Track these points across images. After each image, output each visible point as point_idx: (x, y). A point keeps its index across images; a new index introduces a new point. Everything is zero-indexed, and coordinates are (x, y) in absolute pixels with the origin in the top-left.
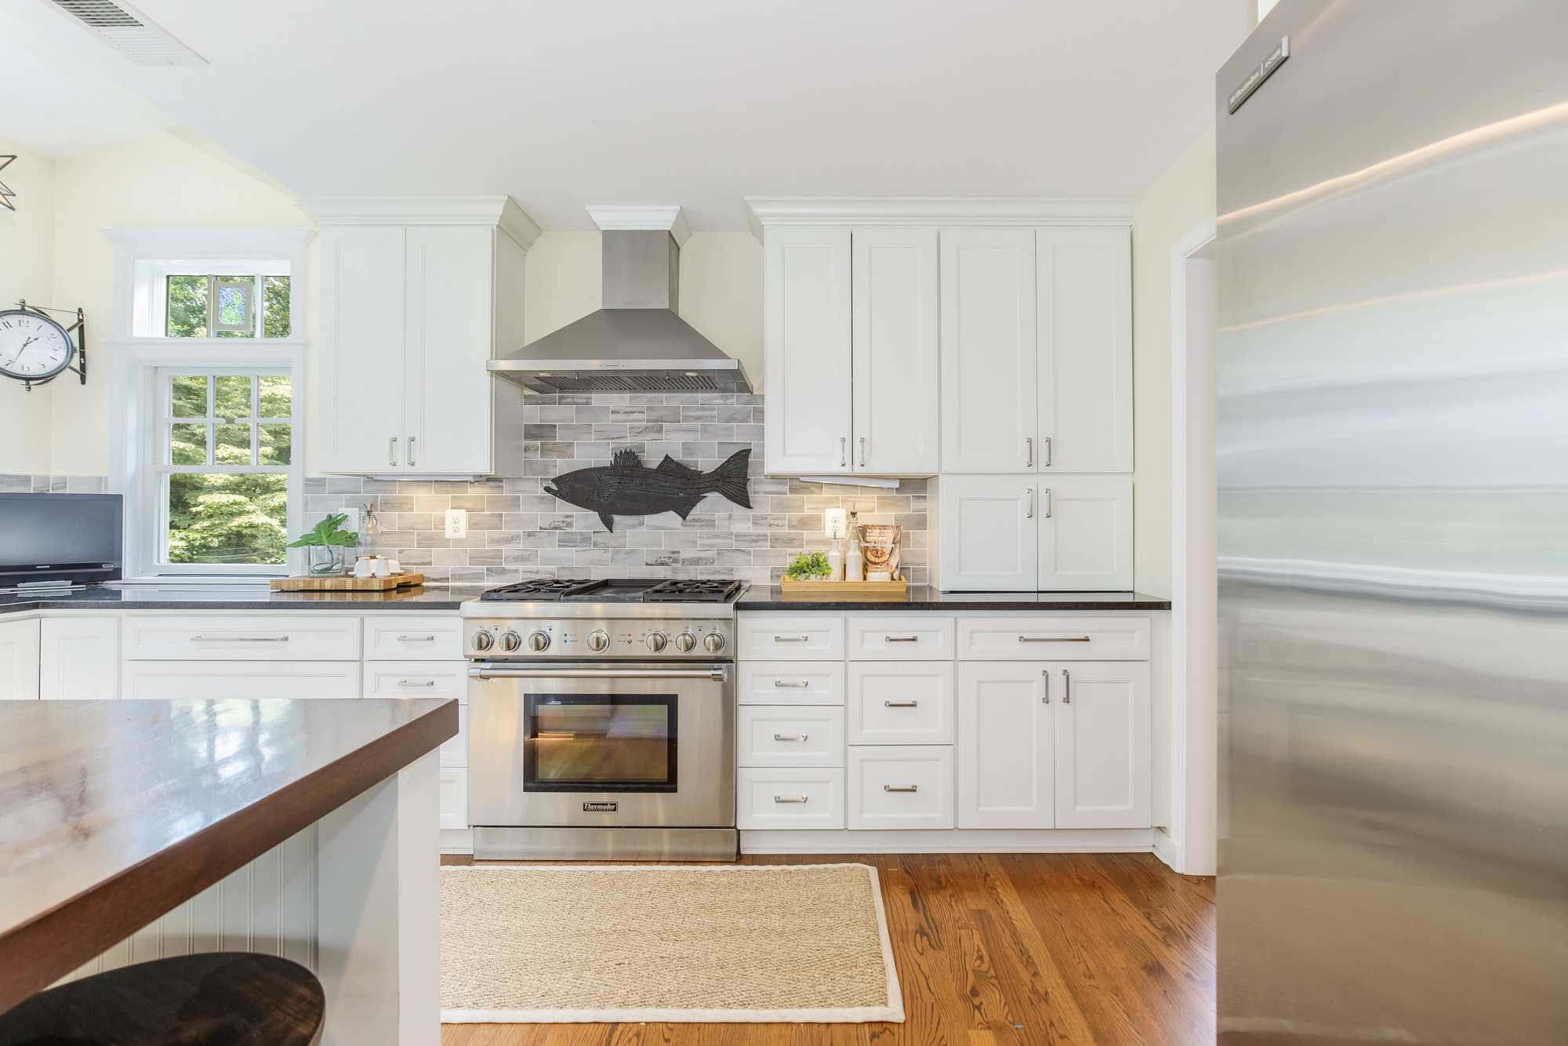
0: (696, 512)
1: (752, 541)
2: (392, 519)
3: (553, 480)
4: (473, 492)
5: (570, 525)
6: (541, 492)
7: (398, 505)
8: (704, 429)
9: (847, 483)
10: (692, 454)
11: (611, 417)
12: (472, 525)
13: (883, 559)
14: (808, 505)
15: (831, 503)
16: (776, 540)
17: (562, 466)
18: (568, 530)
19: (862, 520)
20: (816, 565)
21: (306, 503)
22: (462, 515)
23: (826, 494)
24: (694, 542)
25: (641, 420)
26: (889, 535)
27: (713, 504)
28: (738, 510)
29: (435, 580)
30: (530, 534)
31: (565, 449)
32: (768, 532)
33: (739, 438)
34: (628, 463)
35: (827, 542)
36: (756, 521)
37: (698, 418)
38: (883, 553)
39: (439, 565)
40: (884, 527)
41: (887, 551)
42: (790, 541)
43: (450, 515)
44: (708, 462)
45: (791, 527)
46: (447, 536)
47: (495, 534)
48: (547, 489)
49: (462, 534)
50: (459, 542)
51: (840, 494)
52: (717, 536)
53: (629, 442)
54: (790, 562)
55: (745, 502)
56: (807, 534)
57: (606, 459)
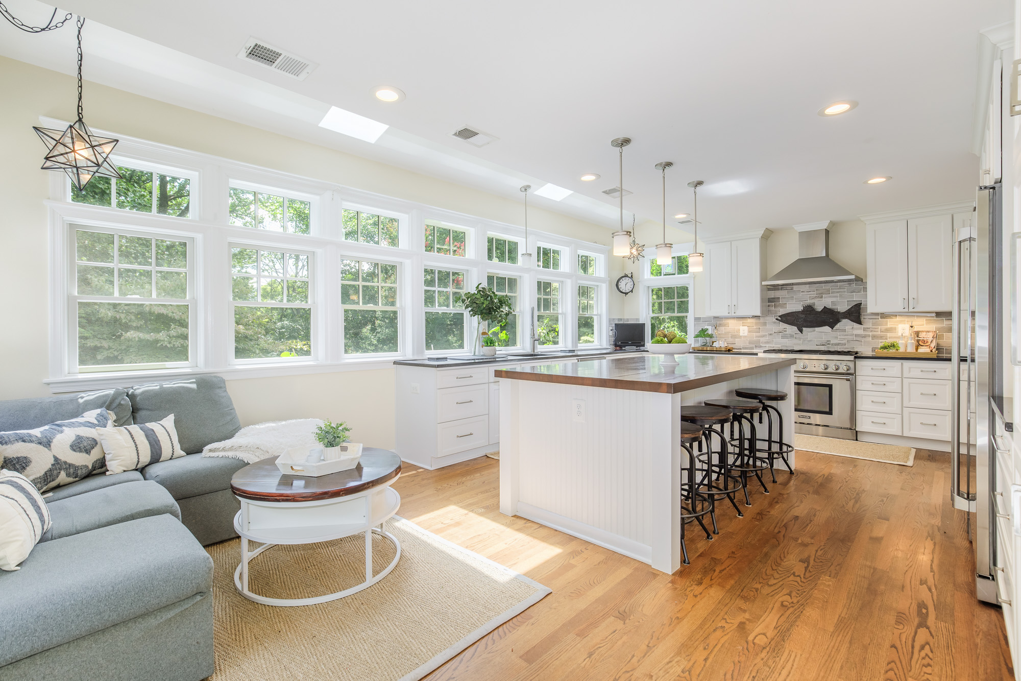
0: (838, 326)
1: (863, 337)
2: (722, 330)
3: (779, 316)
4: (749, 320)
5: (785, 331)
6: (774, 320)
7: (725, 325)
8: (841, 296)
9: (909, 314)
10: (835, 305)
11: (801, 293)
12: (749, 332)
13: (927, 344)
14: (890, 323)
15: (901, 322)
16: (874, 337)
17: (782, 311)
18: (785, 333)
19: (916, 329)
20: (893, 346)
21: (695, 325)
22: (746, 328)
23: (898, 319)
24: (837, 337)
25: (814, 294)
26: (930, 335)
27: (846, 324)
28: (856, 325)
29: (737, 349)
30: (770, 334)
31: (784, 306)
32: (871, 334)
33: (856, 298)
34: (809, 309)
35: (898, 338)
36: (865, 329)
37: (837, 292)
38: (927, 342)
39: (738, 344)
40: (928, 332)
41: (930, 341)
42: (881, 337)
43: (742, 328)
44: (843, 308)
45: (881, 331)
46: (741, 335)
47: (758, 334)
48: (777, 319)
49: (746, 334)
50: (745, 336)
51: (906, 319)
52: (847, 335)
53: (809, 302)
54: (881, 345)
55: (860, 323)
56: (889, 335)
57: (800, 308)
